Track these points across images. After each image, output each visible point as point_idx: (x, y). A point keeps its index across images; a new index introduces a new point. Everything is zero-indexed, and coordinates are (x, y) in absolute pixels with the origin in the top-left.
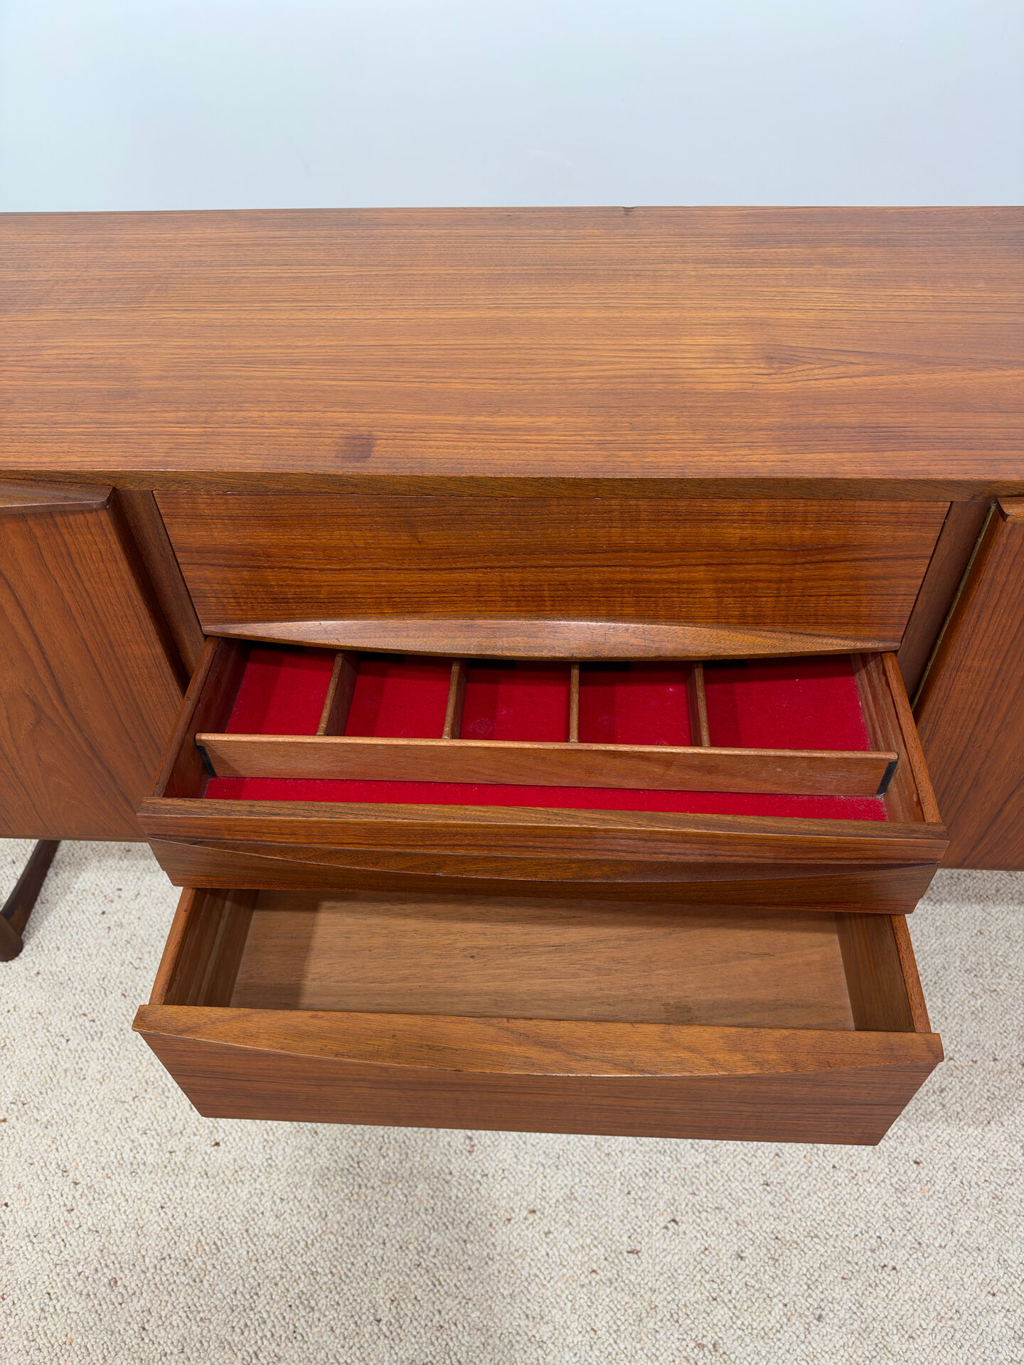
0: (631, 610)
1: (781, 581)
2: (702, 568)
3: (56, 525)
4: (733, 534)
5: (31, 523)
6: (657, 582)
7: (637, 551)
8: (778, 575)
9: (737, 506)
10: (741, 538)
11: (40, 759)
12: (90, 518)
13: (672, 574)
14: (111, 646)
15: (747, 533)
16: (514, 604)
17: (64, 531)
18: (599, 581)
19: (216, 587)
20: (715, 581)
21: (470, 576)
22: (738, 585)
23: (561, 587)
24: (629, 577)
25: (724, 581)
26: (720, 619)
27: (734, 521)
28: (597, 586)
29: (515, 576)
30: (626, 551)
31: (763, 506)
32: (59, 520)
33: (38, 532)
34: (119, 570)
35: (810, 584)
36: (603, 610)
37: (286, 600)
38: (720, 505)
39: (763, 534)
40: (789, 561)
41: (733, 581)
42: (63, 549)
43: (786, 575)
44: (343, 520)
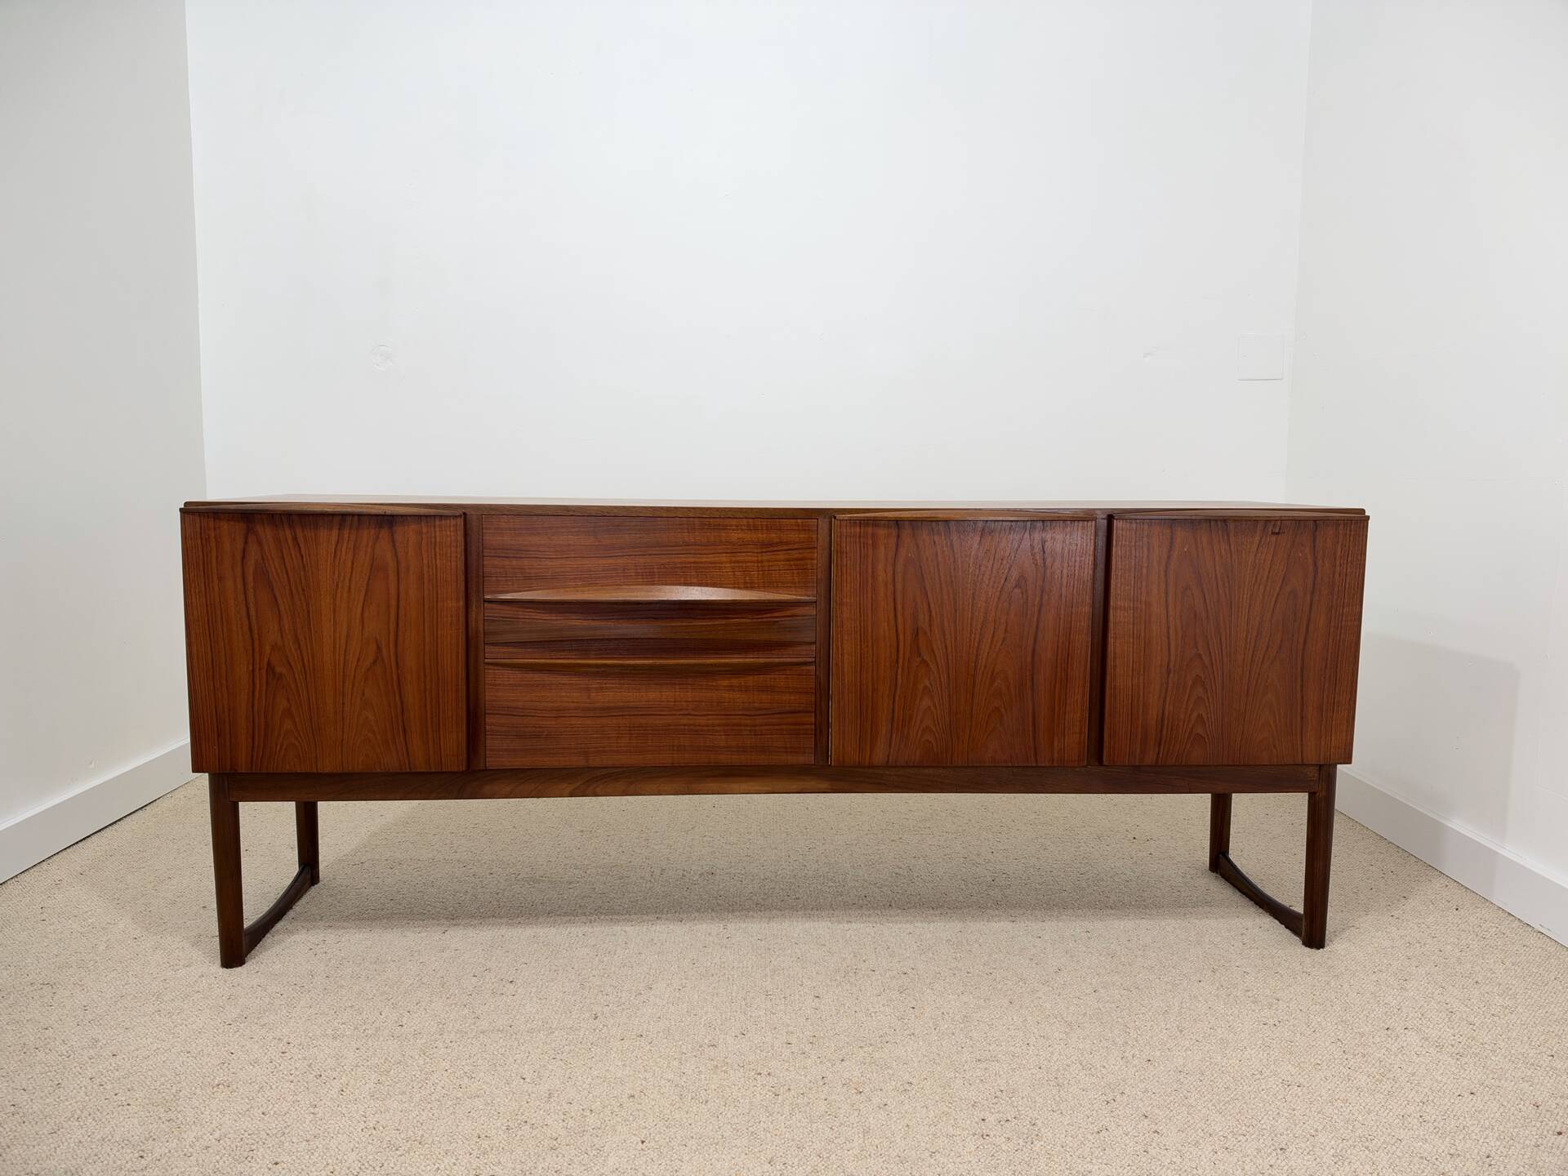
0: (695, 581)
1: (758, 562)
2: (724, 555)
3: (435, 526)
4: (735, 536)
5: (423, 523)
6: (705, 562)
7: (696, 545)
8: (756, 558)
9: (734, 522)
10: (739, 539)
11: (363, 694)
12: (453, 522)
13: (711, 558)
14: (437, 601)
15: (740, 535)
16: (640, 577)
17: (437, 529)
18: (681, 563)
19: (498, 570)
20: (731, 562)
21: (620, 561)
22: (741, 564)
23: (662, 566)
24: (692, 560)
25: (734, 562)
26: (735, 586)
27: (733, 530)
28: (679, 565)
29: (642, 560)
30: (692, 545)
31: (745, 522)
32: (437, 523)
33: (425, 530)
34: (456, 552)
35: (771, 564)
36: (682, 580)
37: (530, 578)
38: (727, 522)
39: (748, 536)
40: (759, 551)
41: (738, 562)
42: (433, 540)
43: (760, 559)
44: (564, 530)
